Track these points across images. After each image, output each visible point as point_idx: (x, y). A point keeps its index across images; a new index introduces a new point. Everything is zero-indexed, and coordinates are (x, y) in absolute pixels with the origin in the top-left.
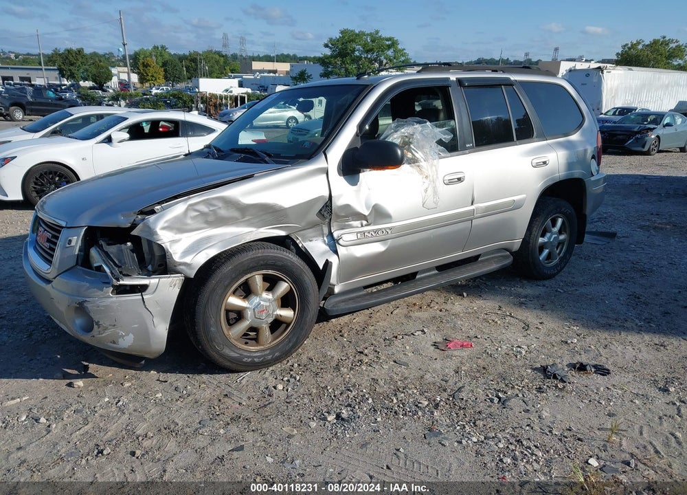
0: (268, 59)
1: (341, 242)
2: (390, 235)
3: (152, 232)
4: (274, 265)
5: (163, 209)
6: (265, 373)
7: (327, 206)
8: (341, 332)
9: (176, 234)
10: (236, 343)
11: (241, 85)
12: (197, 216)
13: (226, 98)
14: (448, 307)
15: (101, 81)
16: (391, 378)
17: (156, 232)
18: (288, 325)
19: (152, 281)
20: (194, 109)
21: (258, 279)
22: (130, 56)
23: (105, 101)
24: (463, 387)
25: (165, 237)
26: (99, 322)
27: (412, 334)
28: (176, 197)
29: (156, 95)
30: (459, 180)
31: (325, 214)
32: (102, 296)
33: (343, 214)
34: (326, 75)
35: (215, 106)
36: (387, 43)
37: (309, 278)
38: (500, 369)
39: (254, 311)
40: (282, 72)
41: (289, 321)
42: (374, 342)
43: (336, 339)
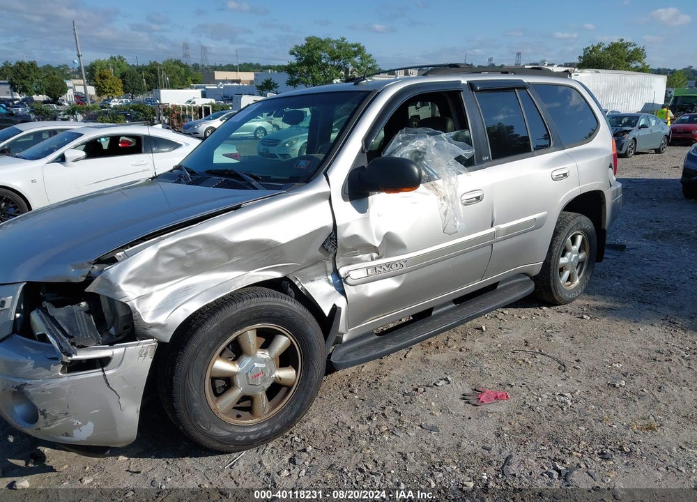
0: (231, 68)
1: (349, 280)
2: (405, 268)
3: (113, 287)
4: (270, 317)
5: (127, 256)
6: (264, 452)
7: (331, 239)
8: (349, 386)
9: (144, 287)
10: (225, 418)
11: (204, 96)
12: (171, 262)
13: (189, 109)
14: (468, 345)
15: (55, 94)
16: (422, 451)
17: (119, 287)
18: (289, 388)
19: (116, 351)
20: (156, 122)
21: (250, 336)
22: (86, 68)
23: (60, 115)
24: (510, 456)
25: (130, 293)
26: (45, 410)
27: (435, 384)
28: (144, 239)
29: (115, 108)
30: (478, 198)
31: (330, 248)
32: (47, 377)
33: (350, 247)
34: (292, 83)
35: (178, 118)
36: (353, 49)
37: (313, 327)
38: (548, 427)
39: (247, 377)
40: (246, 81)
41: (290, 383)
42: (392, 399)
43: (345, 397)
